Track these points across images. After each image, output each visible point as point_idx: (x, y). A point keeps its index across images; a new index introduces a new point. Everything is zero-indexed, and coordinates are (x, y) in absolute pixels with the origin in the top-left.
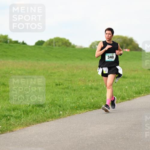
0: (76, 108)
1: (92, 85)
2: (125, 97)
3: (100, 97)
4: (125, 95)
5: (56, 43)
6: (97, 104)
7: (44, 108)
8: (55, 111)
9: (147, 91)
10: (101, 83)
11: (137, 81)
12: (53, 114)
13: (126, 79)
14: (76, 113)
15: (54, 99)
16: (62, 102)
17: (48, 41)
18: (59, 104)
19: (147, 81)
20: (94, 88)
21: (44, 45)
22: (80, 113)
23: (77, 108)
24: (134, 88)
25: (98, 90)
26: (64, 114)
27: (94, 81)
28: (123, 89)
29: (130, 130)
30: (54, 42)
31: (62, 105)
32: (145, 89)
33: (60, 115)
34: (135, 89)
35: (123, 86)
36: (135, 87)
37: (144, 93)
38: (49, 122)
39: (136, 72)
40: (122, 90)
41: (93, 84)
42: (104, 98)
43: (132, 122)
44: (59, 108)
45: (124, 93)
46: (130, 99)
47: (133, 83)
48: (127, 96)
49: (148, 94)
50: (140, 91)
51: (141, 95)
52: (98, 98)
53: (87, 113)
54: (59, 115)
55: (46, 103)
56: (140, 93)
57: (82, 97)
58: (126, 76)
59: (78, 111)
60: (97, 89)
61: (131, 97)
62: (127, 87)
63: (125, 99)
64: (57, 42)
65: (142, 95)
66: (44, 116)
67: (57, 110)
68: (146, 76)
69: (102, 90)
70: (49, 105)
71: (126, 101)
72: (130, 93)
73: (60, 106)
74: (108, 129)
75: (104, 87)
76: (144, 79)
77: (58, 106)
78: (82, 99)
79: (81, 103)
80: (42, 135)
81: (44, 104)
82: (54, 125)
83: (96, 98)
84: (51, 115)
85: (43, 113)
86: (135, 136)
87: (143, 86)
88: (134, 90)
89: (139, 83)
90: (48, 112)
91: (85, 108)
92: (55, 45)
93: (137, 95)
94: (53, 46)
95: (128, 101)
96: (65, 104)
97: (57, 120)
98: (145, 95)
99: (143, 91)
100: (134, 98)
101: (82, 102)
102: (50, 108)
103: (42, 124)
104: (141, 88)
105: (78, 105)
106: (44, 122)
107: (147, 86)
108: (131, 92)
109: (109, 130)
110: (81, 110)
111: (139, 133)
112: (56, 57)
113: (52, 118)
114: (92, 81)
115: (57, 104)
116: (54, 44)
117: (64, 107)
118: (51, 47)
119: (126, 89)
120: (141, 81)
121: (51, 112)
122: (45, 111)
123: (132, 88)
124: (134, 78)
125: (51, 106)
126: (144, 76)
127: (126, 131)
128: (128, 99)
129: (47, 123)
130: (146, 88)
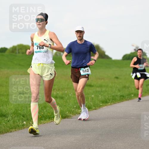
0: (40, 118)
1: (57, 94)
2: (91, 106)
3: (65, 106)
4: (91, 104)
5: (20, 51)
6: (62, 113)
7: (7, 118)
8: (19, 121)
9: (114, 100)
10: (66, 92)
11: (104, 89)
12: (16, 124)
13: (93, 88)
14: (40, 124)
15: (17, 109)
16: (26, 112)
17: (11, 48)
18: (22, 114)
19: (114, 89)
20: (59, 97)
21: (7, 53)
22: (45, 123)
23: (42, 118)
24: (100, 97)
25: (63, 100)
26: (28, 124)
27: (59, 90)
28: (90, 98)
29: (97, 141)
30: (17, 49)
31: (26, 115)
32: (111, 98)
33: (24, 125)
34: (102, 98)
35: (89, 94)
36: (101, 95)
37: (110, 102)
38: (12, 133)
39: (103, 80)
40: (88, 98)
41: (58, 92)
42: (69, 107)
43: (99, 132)
44: (22, 118)
45: (91, 101)
46: (97, 108)
47: (99, 92)
48: (93, 105)
49: (115, 103)
50: (106, 100)
51: (107, 104)
52: (63, 107)
53: (52, 122)
54: (22, 126)
55: (9, 113)
56: (106, 102)
57: (47, 107)
58: (92, 84)
59: (42, 121)
60: (62, 98)
61: (98, 107)
62: (93, 96)
63: (91, 108)
64: (21, 49)
65: (109, 104)
66: (7, 126)
67: (21, 120)
68: (113, 85)
69: (67, 99)
70: (12, 115)
71: (92, 110)
72: (97, 103)
73: (24, 116)
74: (73, 139)
75: (69, 95)
76: (111, 87)
77: (21, 116)
78: (46, 108)
79: (46, 113)
80: (5, 147)
81: (7, 114)
82: (18, 135)
83: (61, 107)
84: (14, 125)
85: (6, 123)
86: (102, 146)
87: (109, 95)
88: (100, 99)
89: (106, 91)
90: (11, 122)
91: (49, 118)
92: (19, 53)
93: (103, 104)
94: (16, 53)
95: (94, 110)
96: (29, 114)
97: (20, 131)
98: (112, 104)
99: (109, 100)
100: (100, 107)
101: (46, 111)
102: (13, 118)
103: (5, 135)
104: (108, 97)
105: (43, 115)
106: (7, 133)
107: (113, 94)
108: (98, 101)
109: (75, 140)
110: (45, 119)
111: (106, 143)
112: (20, 65)
113: (15, 129)
114: (57, 90)
115: (20, 114)
116: (17, 52)
117: (28, 117)
118: (14, 54)
119: (92, 98)
120: (107, 89)
121: (14, 122)
122: (8, 121)
123: (98, 97)
124: (101, 86)
125: (14, 116)
126: (111, 84)
127: (92, 142)
128: (94, 108)
129: (10, 133)
130: (113, 96)
